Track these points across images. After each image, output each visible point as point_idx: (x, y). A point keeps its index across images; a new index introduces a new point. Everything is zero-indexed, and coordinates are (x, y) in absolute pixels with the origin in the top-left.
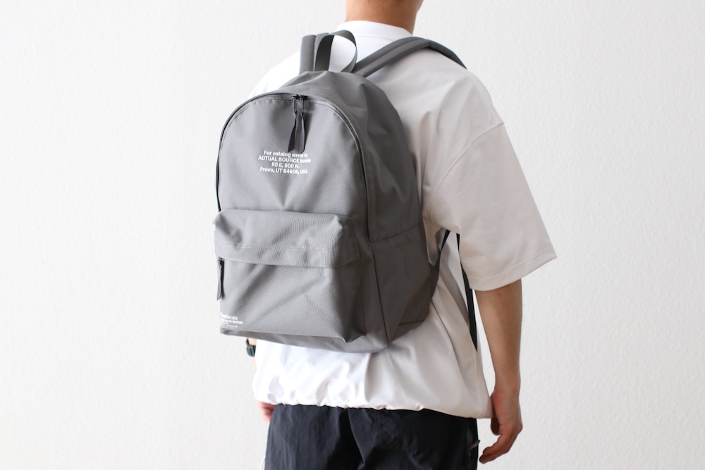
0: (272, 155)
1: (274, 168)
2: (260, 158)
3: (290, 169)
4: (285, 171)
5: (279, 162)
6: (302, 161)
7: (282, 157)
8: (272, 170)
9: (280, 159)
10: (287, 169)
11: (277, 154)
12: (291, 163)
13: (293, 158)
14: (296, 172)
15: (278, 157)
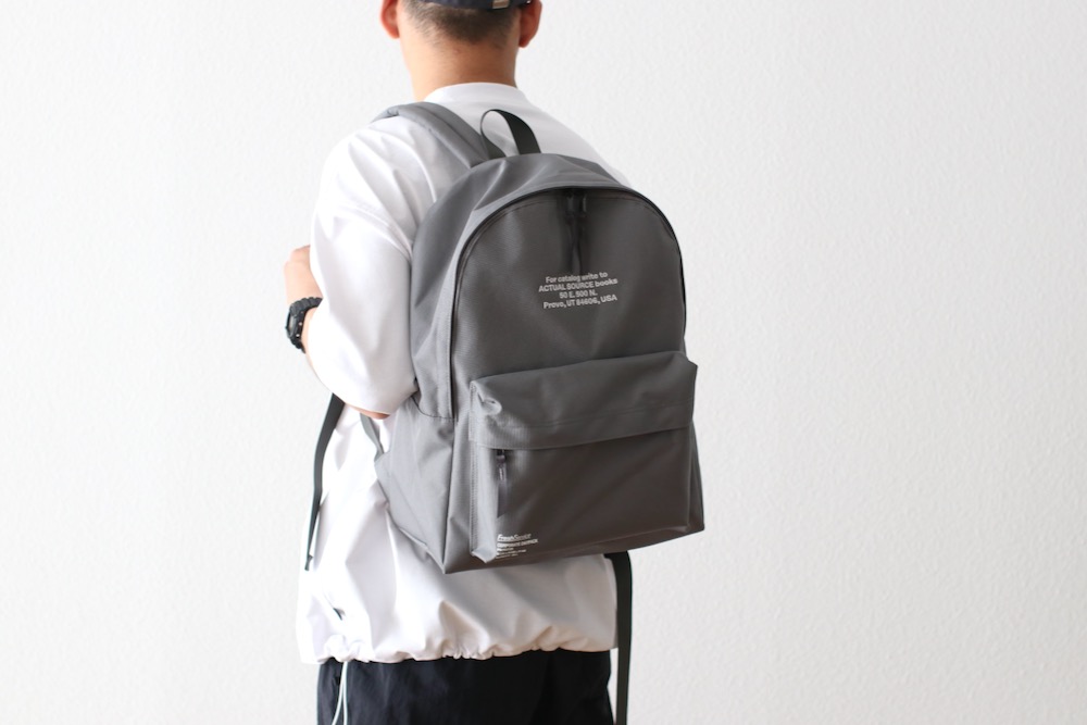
0: (557, 283)
1: (564, 301)
2: (542, 289)
3: (584, 298)
4: (578, 304)
5: (568, 291)
6: (598, 284)
7: (571, 282)
8: (561, 304)
9: (569, 287)
10: (580, 298)
11: (564, 279)
12: (583, 289)
13: (584, 282)
14: (595, 301)
15: (565, 284)
